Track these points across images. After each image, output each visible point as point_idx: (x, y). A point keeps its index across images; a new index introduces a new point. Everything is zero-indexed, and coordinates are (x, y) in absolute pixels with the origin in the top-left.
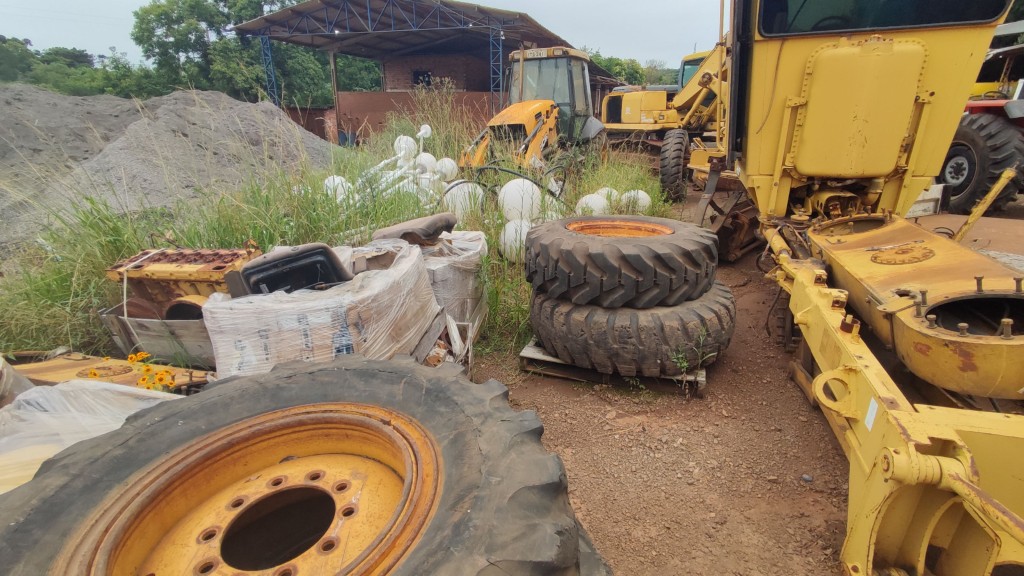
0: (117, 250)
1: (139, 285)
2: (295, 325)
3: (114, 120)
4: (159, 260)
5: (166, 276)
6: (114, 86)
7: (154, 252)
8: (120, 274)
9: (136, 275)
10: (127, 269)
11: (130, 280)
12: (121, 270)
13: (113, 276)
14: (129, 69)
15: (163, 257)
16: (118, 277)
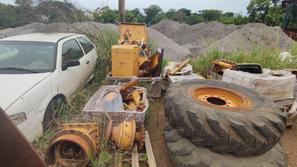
0: (216, 58)
1: (216, 65)
2: (241, 79)
3: (230, 30)
4: (222, 61)
5: (222, 65)
6: (235, 22)
7: (222, 60)
8: (214, 62)
9: (216, 63)
10: (216, 62)
11: (215, 64)
12: (215, 61)
13: (213, 62)
14: (241, 17)
15: (224, 61)
16: (213, 63)
